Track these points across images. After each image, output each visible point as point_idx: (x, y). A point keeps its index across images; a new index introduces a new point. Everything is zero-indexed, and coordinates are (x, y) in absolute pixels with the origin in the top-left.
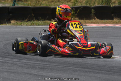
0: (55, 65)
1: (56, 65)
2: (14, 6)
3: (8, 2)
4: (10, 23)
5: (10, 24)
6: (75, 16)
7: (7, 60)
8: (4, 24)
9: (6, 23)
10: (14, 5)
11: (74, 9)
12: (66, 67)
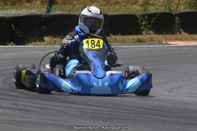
0: (128, 113)
1: (130, 113)
2: (49, 14)
3: (36, 6)
4: (44, 41)
5: (42, 43)
6: (148, 28)
7: (48, 105)
8: (33, 43)
9: (36, 41)
10: (49, 12)
11: (146, 17)
12: (146, 116)
